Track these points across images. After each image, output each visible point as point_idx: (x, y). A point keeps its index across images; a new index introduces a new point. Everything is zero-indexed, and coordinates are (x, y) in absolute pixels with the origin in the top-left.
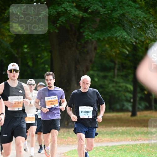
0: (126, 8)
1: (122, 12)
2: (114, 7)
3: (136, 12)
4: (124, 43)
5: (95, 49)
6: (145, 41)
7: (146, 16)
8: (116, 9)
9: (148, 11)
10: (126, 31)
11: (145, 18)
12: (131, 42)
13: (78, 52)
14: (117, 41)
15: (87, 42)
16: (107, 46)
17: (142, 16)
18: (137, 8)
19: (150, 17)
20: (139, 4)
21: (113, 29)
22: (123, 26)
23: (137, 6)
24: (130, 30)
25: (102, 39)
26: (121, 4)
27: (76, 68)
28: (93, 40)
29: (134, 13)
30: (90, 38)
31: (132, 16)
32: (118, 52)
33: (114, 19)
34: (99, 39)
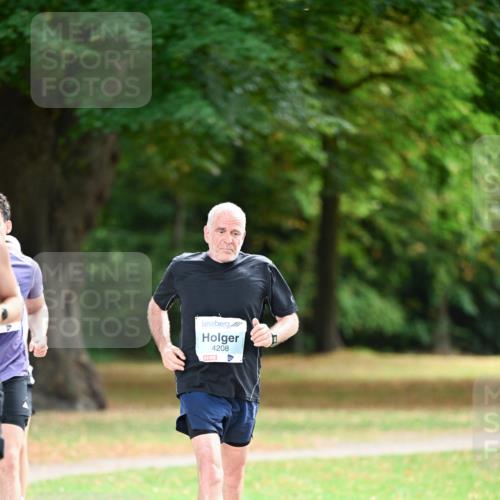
0: (212, 28)
1: (197, 43)
2: (174, 27)
3: (242, 41)
4: (206, 139)
5: (114, 158)
6: (273, 135)
7: (275, 54)
8: (179, 31)
9: (281, 41)
10: (213, 104)
11: (272, 60)
12: (228, 137)
13: (57, 169)
14: (184, 135)
15: (86, 138)
16: (152, 150)
17: (264, 56)
18: (248, 30)
19: (289, 58)
20: (254, 18)
21: (171, 96)
22: (203, 86)
23: (248, 22)
24: (226, 99)
25: (134, 127)
26: (196, 17)
27: (52, 220)
28: (107, 131)
29: (237, 45)
30: (98, 124)
31: (231, 55)
32: (186, 168)
33: (174, 65)
34: (125, 129)
